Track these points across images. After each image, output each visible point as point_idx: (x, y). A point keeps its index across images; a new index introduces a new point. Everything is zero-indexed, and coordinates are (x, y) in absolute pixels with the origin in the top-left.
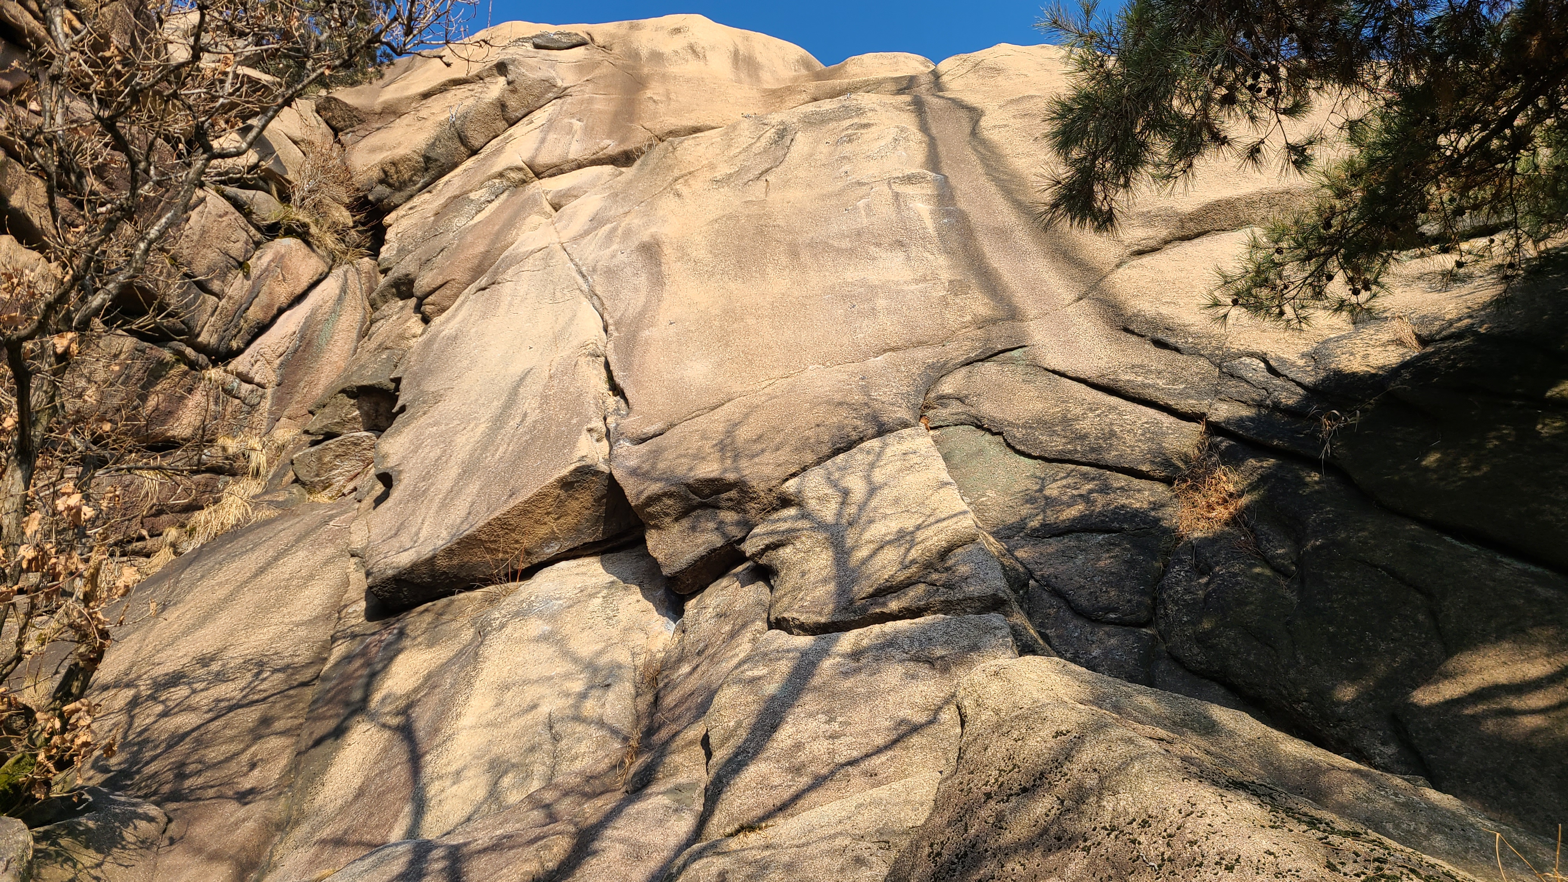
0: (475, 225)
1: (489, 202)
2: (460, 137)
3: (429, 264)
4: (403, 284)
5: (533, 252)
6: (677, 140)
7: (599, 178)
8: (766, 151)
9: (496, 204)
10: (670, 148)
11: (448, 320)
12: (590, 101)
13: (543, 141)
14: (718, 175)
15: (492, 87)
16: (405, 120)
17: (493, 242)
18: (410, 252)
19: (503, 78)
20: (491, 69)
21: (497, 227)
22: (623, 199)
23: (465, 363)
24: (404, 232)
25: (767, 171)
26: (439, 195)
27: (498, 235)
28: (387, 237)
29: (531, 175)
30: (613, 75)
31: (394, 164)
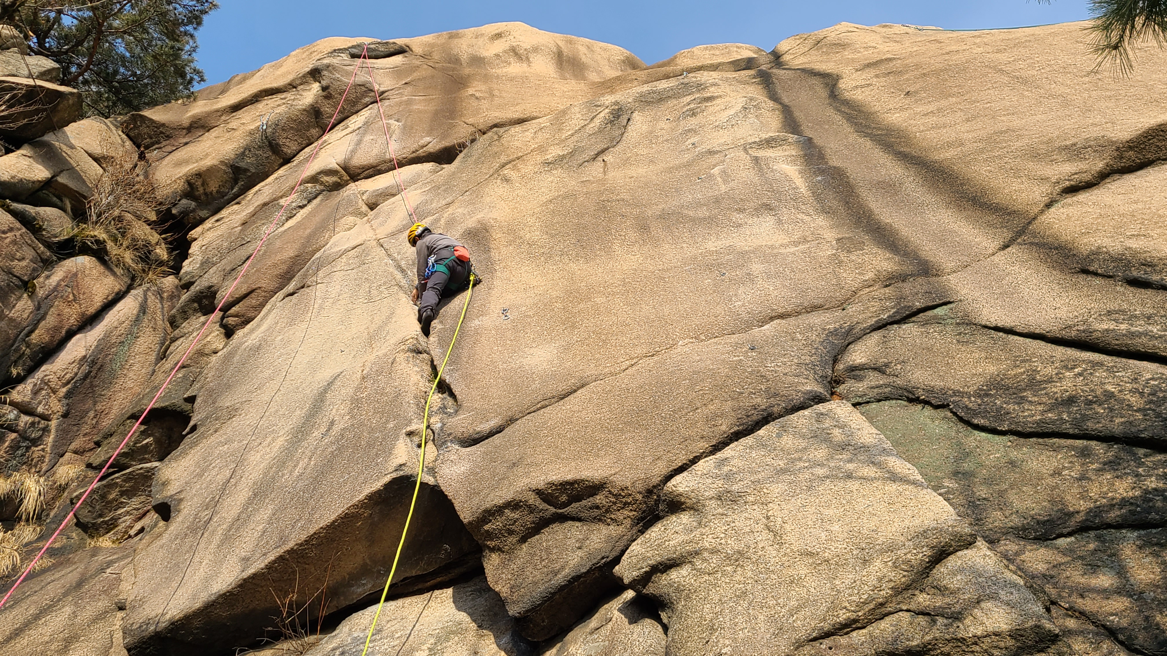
0: (285, 231)
1: (302, 207)
2: (270, 143)
3: (234, 273)
4: (205, 297)
5: (346, 251)
6: (502, 130)
7: (419, 175)
8: (600, 131)
9: (309, 208)
10: (496, 137)
11: (252, 331)
12: (409, 102)
13: (359, 142)
14: (550, 157)
15: (305, 94)
16: (214, 133)
17: (304, 246)
18: (214, 264)
19: (318, 84)
20: (304, 76)
21: (308, 231)
22: (444, 191)
23: (267, 373)
24: (210, 243)
25: (603, 151)
26: (247, 205)
27: (309, 238)
28: (190, 251)
29: (346, 177)
30: (433, 77)
31: (199, 175)
